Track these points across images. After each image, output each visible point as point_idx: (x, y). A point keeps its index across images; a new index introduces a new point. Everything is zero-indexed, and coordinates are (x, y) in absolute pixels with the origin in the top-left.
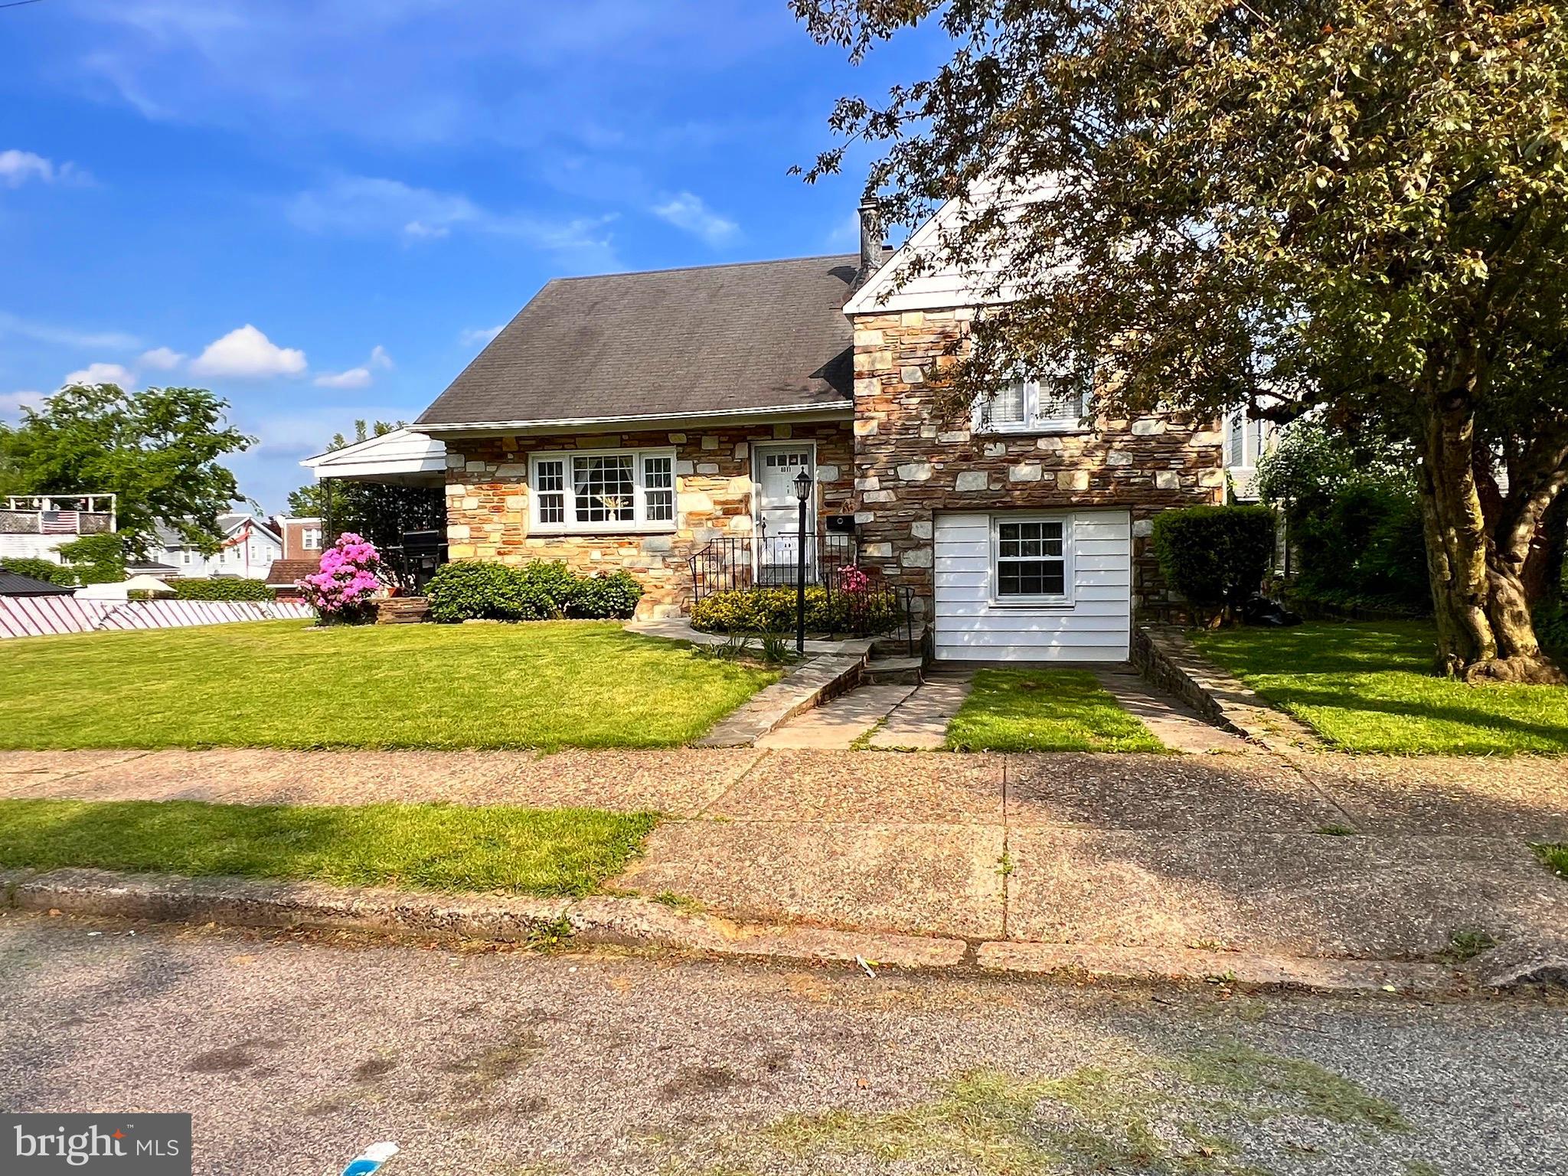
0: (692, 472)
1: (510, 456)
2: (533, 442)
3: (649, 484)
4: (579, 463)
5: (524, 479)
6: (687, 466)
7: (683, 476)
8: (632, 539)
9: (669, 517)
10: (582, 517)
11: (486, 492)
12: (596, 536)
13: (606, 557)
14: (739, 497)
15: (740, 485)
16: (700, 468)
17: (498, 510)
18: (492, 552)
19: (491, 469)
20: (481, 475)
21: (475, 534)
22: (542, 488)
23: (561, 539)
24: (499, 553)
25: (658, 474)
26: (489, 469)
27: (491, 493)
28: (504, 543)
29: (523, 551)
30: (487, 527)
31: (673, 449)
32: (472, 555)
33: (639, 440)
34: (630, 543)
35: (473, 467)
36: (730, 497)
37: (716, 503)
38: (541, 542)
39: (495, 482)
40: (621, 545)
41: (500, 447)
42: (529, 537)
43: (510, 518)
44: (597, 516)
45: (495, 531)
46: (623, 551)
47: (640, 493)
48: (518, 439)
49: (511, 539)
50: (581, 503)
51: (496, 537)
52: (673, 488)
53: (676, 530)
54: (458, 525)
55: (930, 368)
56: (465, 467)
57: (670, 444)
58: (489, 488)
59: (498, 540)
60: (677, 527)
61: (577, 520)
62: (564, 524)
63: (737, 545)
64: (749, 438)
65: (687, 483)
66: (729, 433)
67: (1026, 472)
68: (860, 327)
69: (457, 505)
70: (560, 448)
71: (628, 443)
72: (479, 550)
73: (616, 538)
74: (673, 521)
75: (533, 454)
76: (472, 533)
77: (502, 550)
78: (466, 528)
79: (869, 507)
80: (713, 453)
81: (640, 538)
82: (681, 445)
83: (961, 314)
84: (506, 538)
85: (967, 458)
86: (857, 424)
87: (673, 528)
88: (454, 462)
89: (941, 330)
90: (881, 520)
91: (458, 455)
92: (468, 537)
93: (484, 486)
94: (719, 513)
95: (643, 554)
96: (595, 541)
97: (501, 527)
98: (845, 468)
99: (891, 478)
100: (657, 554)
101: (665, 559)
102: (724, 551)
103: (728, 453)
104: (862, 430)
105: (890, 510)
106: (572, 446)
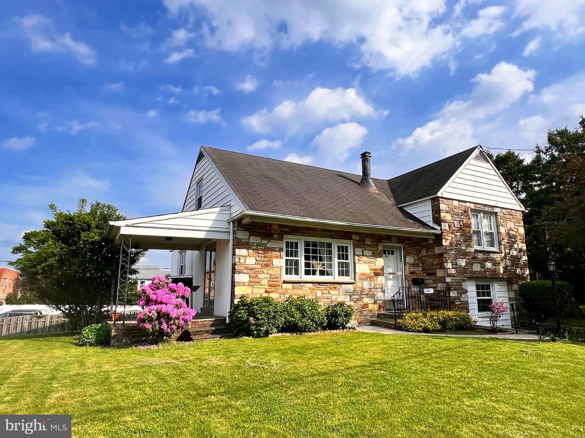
0: (361, 254)
1: (276, 236)
2: (289, 230)
3: (339, 259)
4: (307, 244)
5: (281, 250)
6: (359, 251)
7: (358, 256)
8: (336, 285)
9: (347, 274)
10: (307, 273)
11: (260, 255)
12: (319, 283)
13: (324, 295)
14: (380, 267)
15: (380, 262)
16: (366, 253)
17: (267, 266)
18: (263, 291)
19: (265, 242)
20: (258, 245)
21: (253, 280)
22: (286, 256)
24: (266, 292)
25: (343, 254)
26: (263, 242)
27: (263, 256)
28: (270, 285)
29: (281, 291)
30: (261, 276)
31: (351, 242)
32: (250, 292)
34: (335, 288)
35: (254, 240)
36: (376, 267)
37: (371, 269)
38: (290, 286)
39: (266, 250)
40: (331, 289)
41: (270, 230)
42: (285, 282)
43: (274, 272)
44: (314, 273)
45: (264, 279)
46: (332, 292)
47: (336, 261)
48: (281, 226)
49: (275, 283)
50: (307, 265)
51: (265, 282)
52: (350, 261)
53: (355, 282)
54: (241, 275)
55: (461, 223)
56: (249, 239)
57: (352, 240)
58: (262, 253)
59: (266, 284)
60: (355, 281)
61: (305, 274)
62: (299, 276)
63: (380, 290)
64: (383, 241)
65: (360, 259)
66: (376, 237)
67: (489, 265)
68: (441, 202)
69: (242, 261)
70: (302, 234)
71: (335, 237)
72: (254, 289)
73: (328, 285)
74: (350, 277)
75: (285, 236)
76: (250, 279)
77: (269, 290)
78: (247, 276)
79: (449, 275)
80: (369, 246)
81: (339, 285)
82: (356, 240)
83: (468, 204)
84: (270, 283)
85: (474, 258)
86: (444, 241)
87: (353, 281)
88: (242, 235)
89: (463, 209)
90: (453, 281)
91: (244, 232)
92: (248, 281)
93: (260, 252)
94: (373, 274)
95: (341, 294)
96: (318, 286)
97: (268, 276)
98: (416, 258)
99: (455, 265)
100: (348, 294)
101: (351, 297)
102: (376, 293)
103: (376, 246)
104: (445, 243)
105: (455, 277)
106: (309, 235)
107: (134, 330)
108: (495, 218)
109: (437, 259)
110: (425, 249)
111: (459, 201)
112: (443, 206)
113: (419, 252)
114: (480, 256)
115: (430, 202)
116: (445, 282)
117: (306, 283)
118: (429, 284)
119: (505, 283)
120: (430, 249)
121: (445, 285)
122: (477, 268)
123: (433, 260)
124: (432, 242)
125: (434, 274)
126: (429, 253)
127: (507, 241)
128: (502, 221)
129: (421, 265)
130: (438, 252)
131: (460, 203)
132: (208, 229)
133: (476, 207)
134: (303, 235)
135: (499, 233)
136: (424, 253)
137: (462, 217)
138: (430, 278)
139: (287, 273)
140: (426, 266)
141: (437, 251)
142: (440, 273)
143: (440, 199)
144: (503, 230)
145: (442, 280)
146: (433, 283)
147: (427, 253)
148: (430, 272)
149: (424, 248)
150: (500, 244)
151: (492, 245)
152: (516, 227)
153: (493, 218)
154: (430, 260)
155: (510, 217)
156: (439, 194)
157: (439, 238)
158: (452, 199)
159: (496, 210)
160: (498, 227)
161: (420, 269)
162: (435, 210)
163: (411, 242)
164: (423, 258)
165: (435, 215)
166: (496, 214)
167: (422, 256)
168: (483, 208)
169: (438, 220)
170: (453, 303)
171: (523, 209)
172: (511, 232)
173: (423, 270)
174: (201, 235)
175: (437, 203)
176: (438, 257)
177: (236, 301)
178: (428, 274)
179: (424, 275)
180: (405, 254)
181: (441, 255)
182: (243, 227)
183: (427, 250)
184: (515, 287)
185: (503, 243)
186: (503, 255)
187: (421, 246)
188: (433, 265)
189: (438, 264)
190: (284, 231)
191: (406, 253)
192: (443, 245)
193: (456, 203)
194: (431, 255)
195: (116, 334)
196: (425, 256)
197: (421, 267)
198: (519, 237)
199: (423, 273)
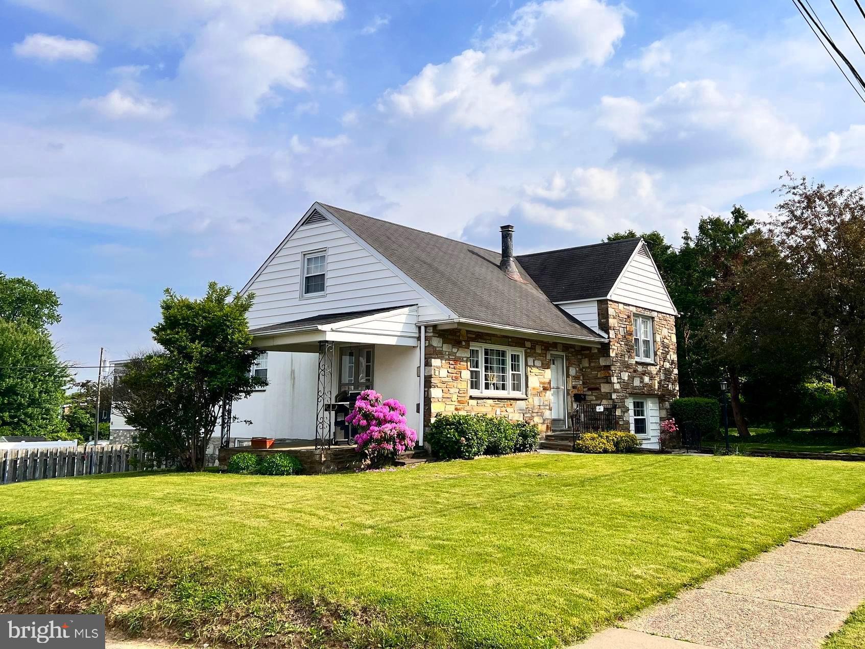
0: (531, 364)
1: (464, 343)
2: (474, 336)
3: (512, 369)
4: (486, 352)
6: (530, 361)
7: (530, 366)
8: (512, 402)
9: (518, 389)
10: (487, 386)
11: (451, 366)
12: (499, 399)
14: (548, 380)
15: (548, 374)
16: (537, 363)
17: (456, 378)
18: (453, 408)
19: (455, 350)
20: (449, 354)
21: (446, 396)
23: (484, 400)
24: (456, 409)
25: (515, 363)
26: (453, 350)
27: (453, 366)
28: (459, 401)
29: (468, 407)
30: (452, 391)
31: (523, 350)
32: (443, 410)
33: (516, 343)
34: (511, 405)
35: (446, 348)
36: (545, 380)
37: (541, 383)
38: (475, 402)
39: (456, 360)
40: (507, 406)
41: (459, 336)
42: (471, 398)
43: (462, 386)
45: (454, 394)
46: (509, 409)
47: (509, 373)
48: (468, 332)
49: (463, 399)
50: (486, 377)
51: (455, 398)
52: (522, 372)
53: (526, 398)
54: (436, 388)
55: (625, 329)
56: (442, 347)
57: (525, 347)
58: (453, 363)
59: (456, 400)
60: (527, 396)
61: (485, 389)
62: (480, 391)
63: (548, 407)
64: (550, 349)
65: (531, 371)
66: (545, 345)
67: (646, 379)
68: (609, 306)
69: (437, 373)
70: (485, 342)
71: (511, 344)
72: (447, 406)
73: (506, 401)
74: (521, 392)
75: (472, 343)
76: (443, 394)
77: (458, 407)
78: (440, 390)
79: (615, 391)
80: (540, 355)
81: (515, 402)
82: (529, 348)
83: (631, 308)
84: (459, 399)
85: (635, 371)
86: (611, 351)
87: (524, 396)
88: (436, 342)
89: (627, 314)
90: (618, 397)
91: (438, 339)
92: (441, 397)
93: (451, 362)
94: (542, 389)
95: (516, 411)
96: (497, 402)
97: (457, 390)
98: (577, 369)
99: (619, 378)
100: (521, 411)
101: (524, 415)
102: (544, 411)
103: (544, 356)
104: (612, 354)
105: (619, 393)
106: (490, 342)
107: (339, 455)
108: (651, 323)
109: (603, 372)
110: (587, 359)
111: (624, 304)
112: (611, 311)
113: (580, 362)
114: (640, 368)
115: (596, 304)
116: (611, 399)
117: (489, 398)
118: (591, 401)
119: (657, 400)
120: (594, 359)
121: (611, 402)
122: (637, 382)
123: (597, 372)
124: (596, 351)
125: (598, 389)
126: (592, 364)
127: (662, 351)
128: (658, 327)
129: (581, 378)
130: (604, 364)
131: (625, 307)
132: (399, 334)
133: (637, 311)
135: (654, 341)
136: (585, 363)
137: (627, 323)
138: (592, 393)
139: (472, 388)
140: (588, 379)
141: (603, 362)
142: (605, 388)
143: (609, 303)
144: (658, 338)
145: (608, 396)
146: (596, 400)
147: (590, 364)
148: (593, 386)
149: (585, 357)
150: (655, 354)
151: (647, 356)
152: (670, 335)
153: (650, 323)
154: (592, 373)
155: (664, 322)
156: (608, 297)
157: (605, 348)
158: (618, 302)
159: (655, 314)
160: (654, 334)
161: (581, 382)
162: (602, 314)
163: (573, 350)
164: (584, 370)
165: (602, 321)
166: (653, 318)
167: (583, 368)
168: (643, 312)
169: (605, 327)
170: (617, 423)
171: (676, 313)
172: (666, 341)
173: (584, 383)
174: (392, 341)
175: (605, 306)
176: (604, 370)
177: (433, 420)
178: (590, 389)
179: (585, 390)
180: (567, 364)
181: (608, 368)
182: (437, 333)
183: (589, 360)
184: (667, 405)
185: (658, 353)
186: (658, 367)
187: (582, 355)
188: (596, 378)
189: (603, 378)
190: (470, 338)
191: (569, 363)
192: (610, 356)
193: (621, 306)
194: (594, 367)
195: (325, 459)
196: (586, 368)
197: (581, 380)
198: (671, 347)
199: (584, 387)
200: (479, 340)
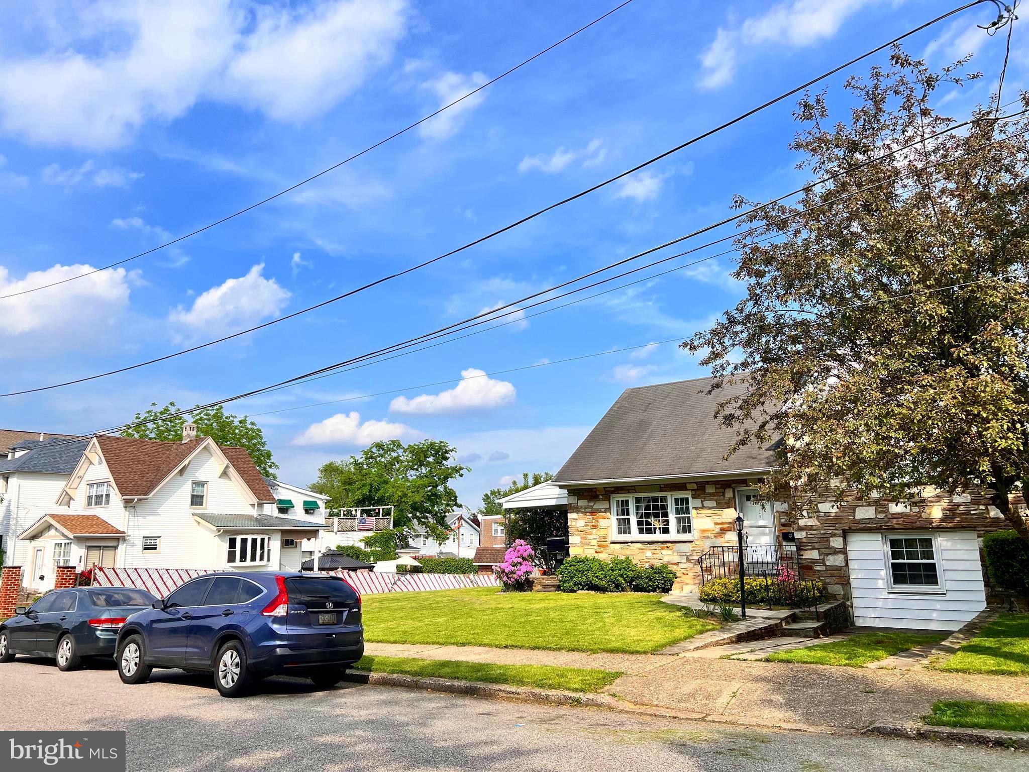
0: (701, 506)
1: (601, 497)
2: (613, 489)
3: (677, 513)
4: (638, 500)
5: (608, 510)
6: (698, 503)
7: (696, 508)
8: (669, 545)
9: (690, 532)
10: (641, 531)
11: (588, 517)
12: (648, 543)
13: (654, 555)
14: (729, 520)
15: (729, 514)
16: (706, 504)
17: (595, 527)
18: (593, 551)
19: (591, 504)
20: (586, 508)
21: (583, 541)
22: (618, 515)
23: (629, 544)
24: (596, 552)
25: (682, 506)
26: (590, 504)
27: (591, 517)
28: (599, 546)
29: (609, 551)
30: (590, 537)
31: (689, 492)
32: (582, 553)
33: (670, 488)
34: (668, 547)
35: (583, 503)
36: (724, 521)
37: (716, 524)
38: (618, 546)
39: (593, 512)
40: (663, 548)
41: (596, 492)
42: (613, 543)
43: (602, 532)
44: (649, 531)
45: (593, 539)
46: (665, 552)
48: (604, 488)
49: (603, 543)
50: (640, 523)
51: (594, 542)
52: (692, 515)
54: (574, 537)
56: (577, 503)
57: (690, 490)
58: (590, 515)
59: (596, 544)
60: (693, 539)
61: (638, 533)
62: (631, 536)
64: (732, 486)
65: (699, 512)
66: (722, 484)
67: (899, 507)
69: (574, 524)
70: (627, 492)
72: (586, 550)
73: (660, 544)
75: (612, 496)
77: (598, 550)
78: (579, 537)
81: (675, 544)
84: (599, 543)
87: (691, 539)
91: (573, 497)
92: (579, 542)
93: (587, 514)
94: (720, 530)
95: (675, 554)
96: (649, 546)
97: (597, 537)
99: (815, 511)
100: (683, 554)
101: (688, 557)
102: (723, 553)
103: (722, 494)
105: (815, 530)
117: (638, 542)
119: (970, 535)
122: (865, 513)
134: (629, 493)
139: (619, 533)
182: (572, 493)
190: (610, 493)
191: (774, 498)
200: (619, 492)
